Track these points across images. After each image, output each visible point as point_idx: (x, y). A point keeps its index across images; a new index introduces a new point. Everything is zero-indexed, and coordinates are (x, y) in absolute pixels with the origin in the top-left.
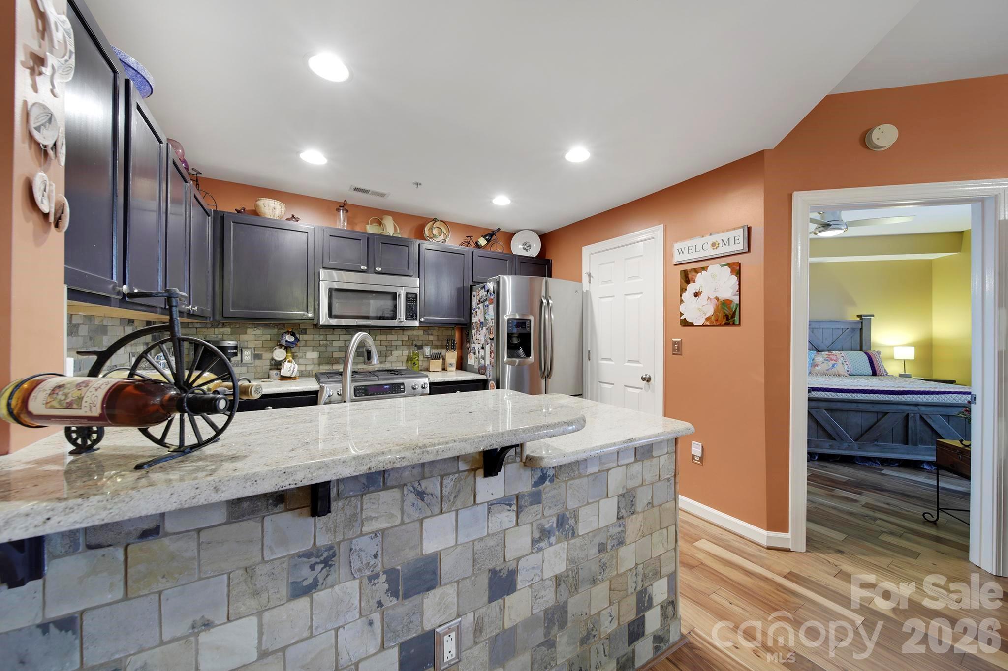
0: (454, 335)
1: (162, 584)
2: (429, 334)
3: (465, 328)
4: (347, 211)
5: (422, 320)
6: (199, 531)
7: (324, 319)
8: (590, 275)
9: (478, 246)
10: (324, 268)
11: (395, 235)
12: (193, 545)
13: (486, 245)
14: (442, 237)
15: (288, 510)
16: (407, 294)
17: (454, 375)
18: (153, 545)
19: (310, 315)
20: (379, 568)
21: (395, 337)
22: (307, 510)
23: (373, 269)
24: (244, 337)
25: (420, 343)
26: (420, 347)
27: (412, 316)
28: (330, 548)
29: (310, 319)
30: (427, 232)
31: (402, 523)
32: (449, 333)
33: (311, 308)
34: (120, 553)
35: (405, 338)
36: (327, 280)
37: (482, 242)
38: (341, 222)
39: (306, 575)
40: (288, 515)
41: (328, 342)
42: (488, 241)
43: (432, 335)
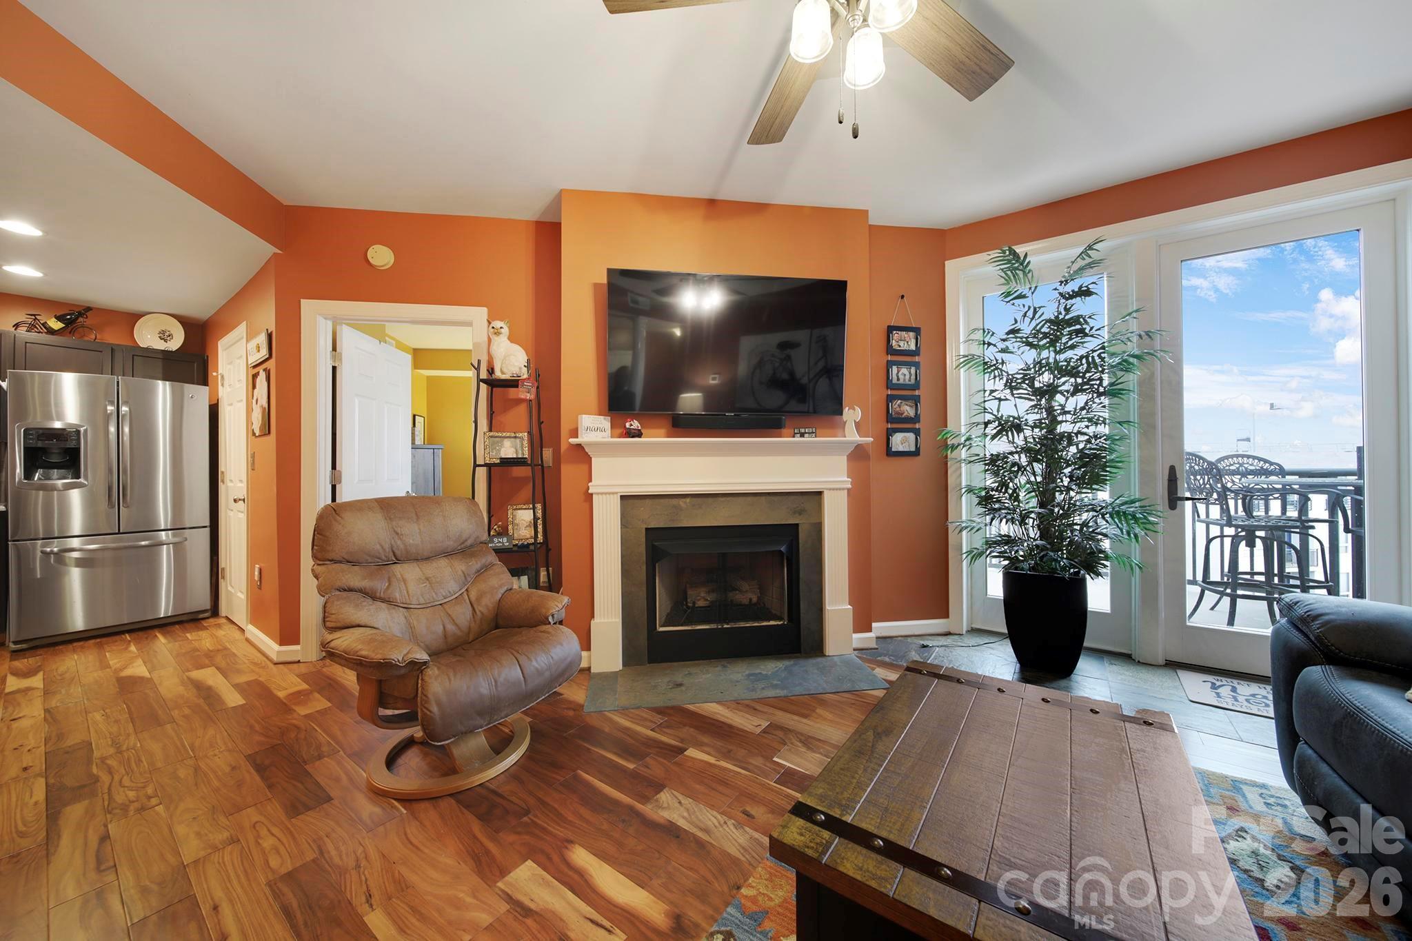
8: (223, 377)
9: (47, 330)
13: (63, 329)
37: (55, 324)
42: (69, 323)
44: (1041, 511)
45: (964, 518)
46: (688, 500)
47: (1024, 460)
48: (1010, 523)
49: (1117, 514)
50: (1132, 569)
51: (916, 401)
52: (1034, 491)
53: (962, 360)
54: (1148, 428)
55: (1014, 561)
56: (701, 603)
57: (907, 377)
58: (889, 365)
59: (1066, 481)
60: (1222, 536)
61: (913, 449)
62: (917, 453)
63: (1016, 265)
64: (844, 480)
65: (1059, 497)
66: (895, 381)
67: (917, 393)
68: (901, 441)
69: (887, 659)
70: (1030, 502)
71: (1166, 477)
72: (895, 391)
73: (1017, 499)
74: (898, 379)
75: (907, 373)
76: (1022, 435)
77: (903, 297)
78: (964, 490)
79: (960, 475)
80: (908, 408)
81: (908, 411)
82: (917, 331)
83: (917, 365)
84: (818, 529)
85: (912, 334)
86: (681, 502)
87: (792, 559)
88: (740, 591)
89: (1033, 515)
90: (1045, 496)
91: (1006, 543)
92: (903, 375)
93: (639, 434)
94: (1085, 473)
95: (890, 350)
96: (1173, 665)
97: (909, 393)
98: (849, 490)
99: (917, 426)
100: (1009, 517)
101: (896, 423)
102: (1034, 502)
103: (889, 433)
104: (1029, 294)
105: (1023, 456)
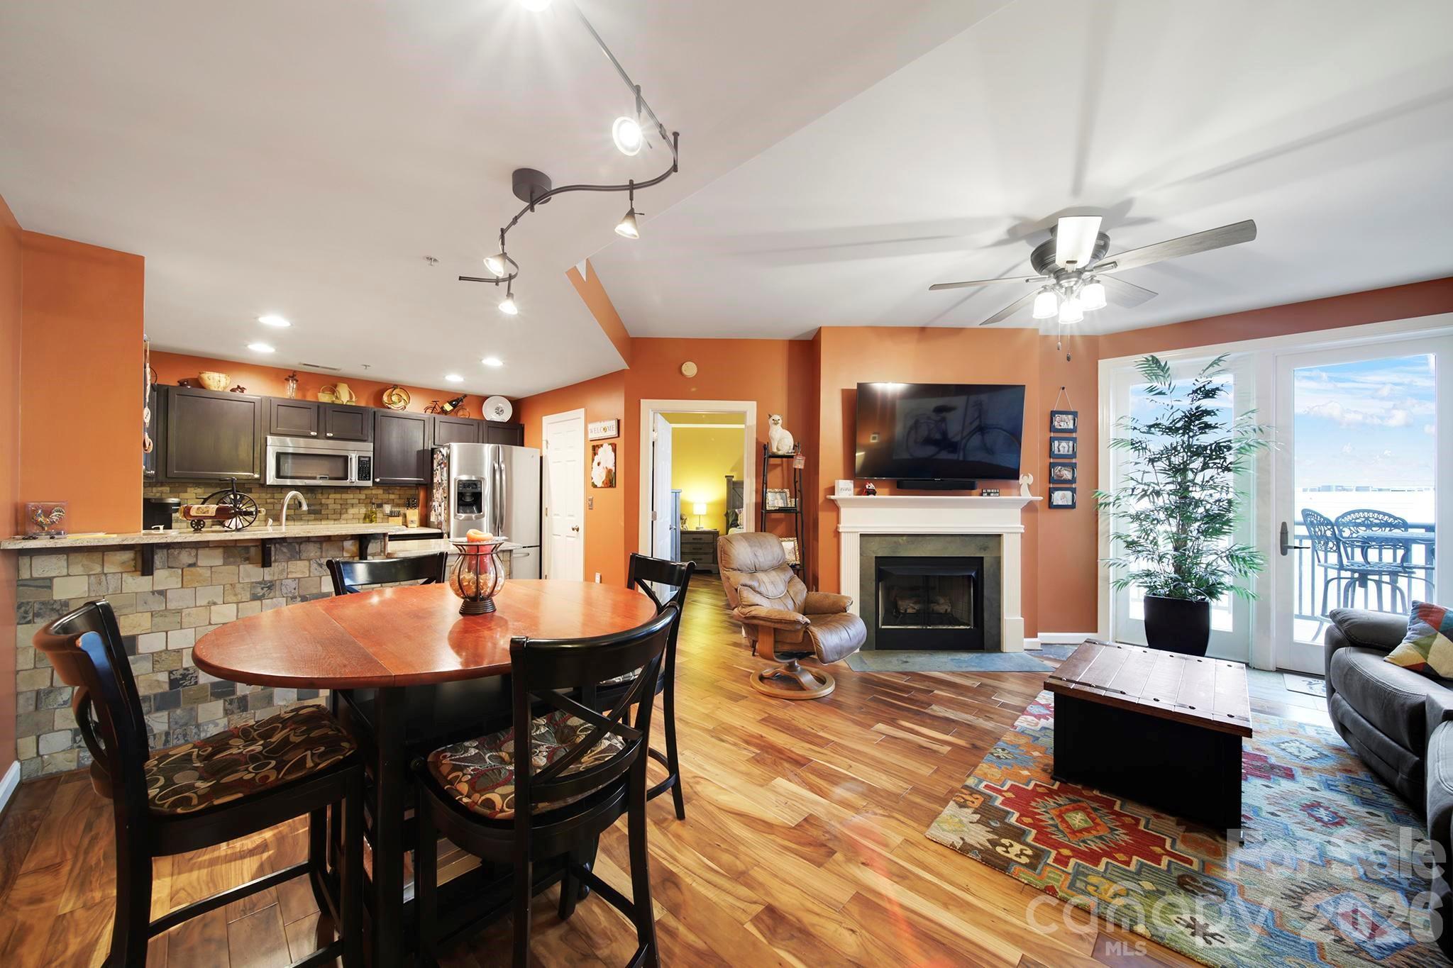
0: (419, 495)
1: (196, 585)
2: (389, 493)
3: (428, 486)
4: (297, 381)
5: (378, 480)
6: (211, 567)
7: (271, 479)
8: (547, 442)
9: (444, 412)
10: (271, 434)
11: (348, 404)
12: (209, 572)
13: (452, 410)
14: (402, 403)
15: (250, 563)
16: (359, 457)
17: (415, 529)
18: (192, 569)
19: (257, 476)
20: (297, 594)
21: (351, 496)
22: (260, 565)
23: (324, 435)
24: (184, 495)
25: (379, 502)
26: (380, 506)
27: (365, 477)
28: (271, 582)
29: (256, 479)
30: (385, 398)
31: (309, 576)
32: (413, 492)
33: (257, 469)
34: (180, 571)
35: (363, 497)
36: (274, 445)
37: (448, 407)
38: (289, 391)
39: (259, 592)
40: (251, 566)
41: (276, 501)
42: (454, 406)
43: (393, 494)
44: (1176, 553)
45: (1111, 557)
46: (905, 538)
47: (1162, 516)
48: (1150, 561)
49: (1231, 557)
50: (1248, 598)
51: (1073, 467)
52: (1170, 538)
53: (1111, 443)
54: (1263, 492)
55: (1152, 588)
56: (909, 611)
57: (1066, 449)
58: (1051, 440)
59: (1195, 533)
60: (1339, 578)
61: (1070, 503)
62: (1073, 506)
63: (1157, 368)
64: (1021, 528)
65: (1190, 544)
66: (1056, 452)
67: (1074, 461)
68: (1060, 497)
69: (1051, 656)
70: (1167, 547)
71: (1279, 530)
72: (1055, 460)
73: (1156, 544)
74: (1059, 451)
75: (1066, 446)
76: (1161, 498)
77: (1063, 388)
78: (1111, 537)
79: (1109, 524)
80: (1066, 472)
81: (1067, 474)
82: (1075, 414)
83: (1074, 440)
84: (998, 562)
85: (1070, 417)
86: (900, 539)
87: (978, 583)
88: (938, 604)
89: (1168, 556)
90: (1179, 545)
91: (1147, 576)
92: (1063, 447)
93: (874, 493)
94: (1209, 528)
95: (1052, 428)
96: (1281, 671)
97: (1068, 461)
98: (1022, 533)
99: (1074, 486)
100: (1150, 557)
101: (1056, 483)
102: (1170, 546)
103: (1051, 491)
104: (1168, 392)
105: (1161, 513)
